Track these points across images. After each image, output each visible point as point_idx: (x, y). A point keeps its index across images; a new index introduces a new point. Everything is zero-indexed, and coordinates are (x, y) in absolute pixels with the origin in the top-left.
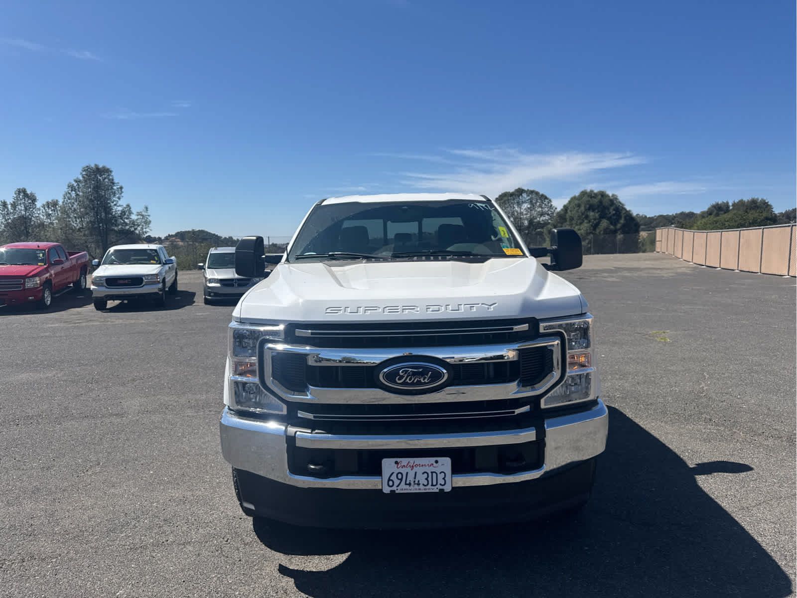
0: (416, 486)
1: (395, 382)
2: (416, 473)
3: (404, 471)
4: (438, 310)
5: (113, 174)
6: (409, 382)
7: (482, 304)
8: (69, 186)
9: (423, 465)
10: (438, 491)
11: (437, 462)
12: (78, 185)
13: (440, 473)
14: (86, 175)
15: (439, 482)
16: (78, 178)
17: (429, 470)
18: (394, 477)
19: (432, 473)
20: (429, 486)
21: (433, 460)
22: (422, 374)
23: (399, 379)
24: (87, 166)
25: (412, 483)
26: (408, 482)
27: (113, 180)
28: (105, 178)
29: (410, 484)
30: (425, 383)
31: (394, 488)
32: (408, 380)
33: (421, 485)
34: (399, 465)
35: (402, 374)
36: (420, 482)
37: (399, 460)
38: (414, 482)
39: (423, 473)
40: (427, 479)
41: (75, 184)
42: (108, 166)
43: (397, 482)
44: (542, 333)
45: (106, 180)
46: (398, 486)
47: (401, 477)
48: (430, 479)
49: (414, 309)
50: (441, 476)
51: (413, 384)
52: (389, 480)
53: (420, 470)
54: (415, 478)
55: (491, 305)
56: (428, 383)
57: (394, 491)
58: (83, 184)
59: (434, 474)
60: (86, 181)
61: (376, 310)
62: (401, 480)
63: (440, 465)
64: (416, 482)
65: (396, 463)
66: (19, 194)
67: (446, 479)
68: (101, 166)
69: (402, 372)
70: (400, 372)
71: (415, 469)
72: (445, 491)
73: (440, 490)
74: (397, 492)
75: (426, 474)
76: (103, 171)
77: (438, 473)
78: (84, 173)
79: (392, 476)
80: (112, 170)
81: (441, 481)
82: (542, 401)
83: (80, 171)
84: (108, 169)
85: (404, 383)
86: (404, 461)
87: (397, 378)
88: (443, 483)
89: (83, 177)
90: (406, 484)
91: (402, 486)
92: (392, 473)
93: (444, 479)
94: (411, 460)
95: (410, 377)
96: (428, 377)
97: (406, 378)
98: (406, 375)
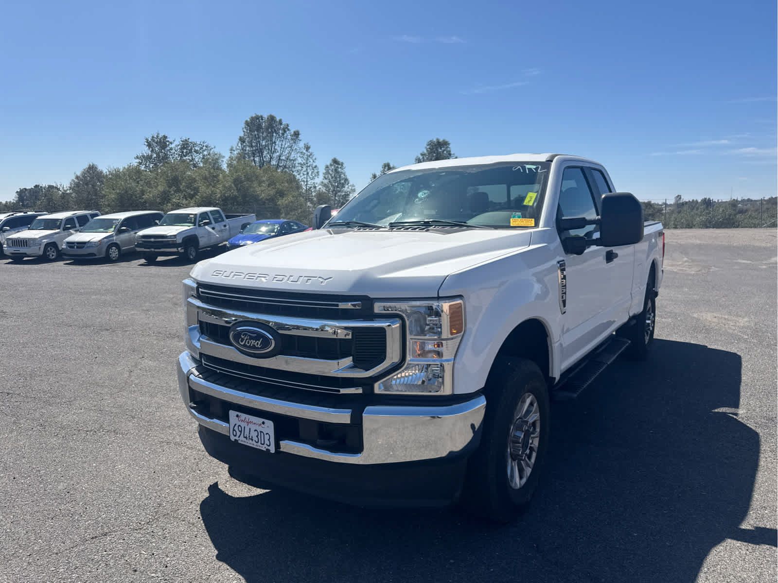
0: (251, 441)
1: (239, 344)
2: (250, 429)
3: (243, 424)
4: (281, 280)
5: (450, 146)
6: (248, 345)
7: (320, 277)
8: (416, 160)
9: (254, 424)
10: (265, 450)
11: (263, 423)
12: (423, 158)
14: (430, 148)
16: (423, 152)
17: (259, 429)
18: (236, 429)
19: (261, 432)
20: (259, 444)
21: (261, 420)
22: (256, 339)
23: (242, 342)
24: (431, 141)
26: (245, 436)
27: (450, 151)
28: (444, 151)
29: (246, 438)
30: (258, 348)
31: (237, 438)
32: (247, 343)
33: (254, 441)
34: (239, 419)
35: (243, 337)
36: (253, 438)
37: (239, 414)
38: (249, 436)
39: (255, 431)
40: (257, 436)
41: (421, 157)
42: (447, 139)
43: (238, 433)
44: (377, 313)
45: (445, 152)
46: (239, 437)
47: (241, 429)
48: (259, 437)
49: (265, 277)
50: (267, 437)
51: (250, 347)
52: (234, 430)
53: (253, 427)
54: (250, 434)
55: (325, 280)
56: (261, 348)
57: (237, 440)
58: (427, 157)
59: (262, 434)
60: (429, 154)
62: (241, 432)
63: (266, 426)
64: (251, 437)
65: (237, 416)
66: (385, 168)
67: (270, 440)
68: (441, 140)
69: (243, 335)
71: (250, 425)
72: (270, 452)
73: (267, 449)
74: (239, 442)
75: (257, 432)
76: (443, 145)
77: (265, 433)
78: (428, 147)
79: (235, 427)
80: (449, 142)
81: (267, 442)
82: (376, 385)
83: (425, 145)
84: (447, 142)
85: (245, 346)
86: (243, 416)
87: (240, 341)
88: (268, 444)
89: (427, 151)
91: (242, 438)
92: (236, 424)
93: (269, 440)
94: (248, 416)
95: (248, 340)
96: (259, 343)
97: (246, 341)
98: (245, 338)
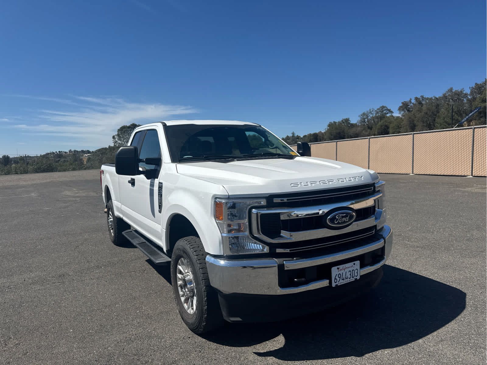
0: (346, 279)
1: (334, 223)
2: (346, 272)
3: (341, 272)
4: (343, 181)
6: (340, 222)
7: (358, 177)
9: (348, 267)
10: (354, 280)
11: (354, 264)
13: (356, 270)
15: (355, 275)
18: (337, 277)
19: (352, 270)
20: (351, 278)
22: (346, 217)
23: (336, 221)
25: (345, 278)
26: (343, 279)
29: (344, 279)
30: (347, 222)
31: (337, 283)
33: (348, 279)
34: (339, 270)
35: (338, 217)
36: (348, 277)
37: (338, 267)
39: (349, 272)
40: (350, 275)
43: (338, 279)
46: (338, 282)
47: (340, 276)
48: (352, 274)
49: (333, 181)
51: (342, 223)
52: (335, 279)
53: (347, 270)
54: (346, 275)
55: (361, 177)
56: (348, 221)
57: (337, 285)
59: (353, 271)
61: (316, 183)
62: (340, 278)
63: (356, 265)
64: (346, 277)
65: (338, 268)
69: (337, 217)
70: (337, 216)
71: (346, 270)
72: (358, 279)
74: (339, 285)
75: (350, 272)
85: (338, 223)
86: (341, 267)
88: (357, 275)
90: (342, 279)
91: (341, 281)
92: (337, 274)
93: (357, 273)
94: (344, 265)
95: (341, 219)
96: (348, 218)
97: (339, 220)
98: (339, 218)
